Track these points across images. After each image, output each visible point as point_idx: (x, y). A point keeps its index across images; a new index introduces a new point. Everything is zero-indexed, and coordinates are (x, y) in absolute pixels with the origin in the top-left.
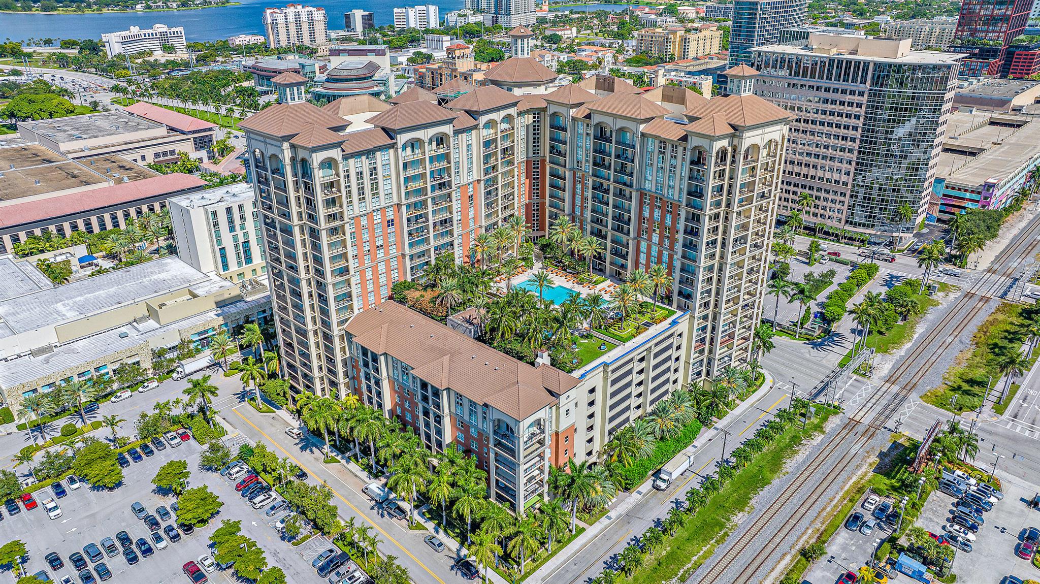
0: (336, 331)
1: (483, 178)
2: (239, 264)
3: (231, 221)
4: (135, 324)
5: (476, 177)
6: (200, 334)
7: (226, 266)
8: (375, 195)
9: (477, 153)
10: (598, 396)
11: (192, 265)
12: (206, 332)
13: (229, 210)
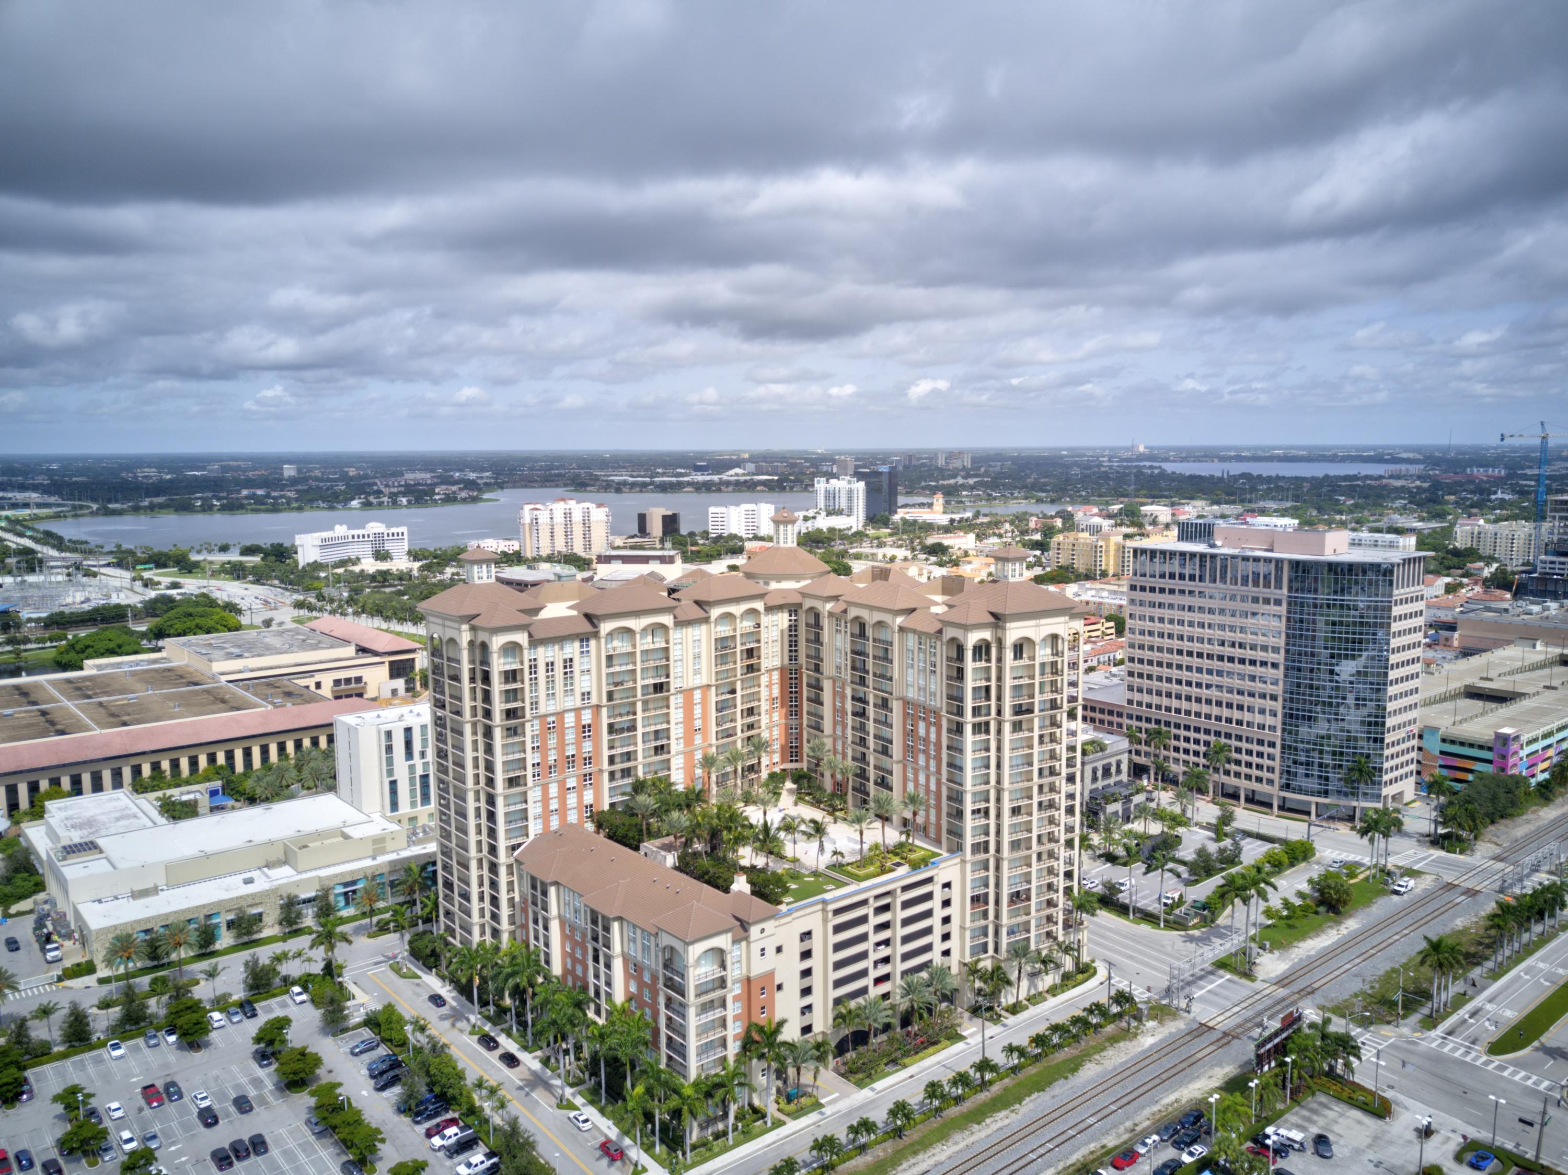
0: (503, 858)
1: (714, 682)
2: (413, 804)
3: (408, 744)
4: (265, 870)
5: (705, 682)
6: (346, 885)
7: (394, 805)
8: (569, 692)
9: (707, 651)
10: (816, 944)
11: (351, 804)
12: (354, 883)
13: (408, 730)
